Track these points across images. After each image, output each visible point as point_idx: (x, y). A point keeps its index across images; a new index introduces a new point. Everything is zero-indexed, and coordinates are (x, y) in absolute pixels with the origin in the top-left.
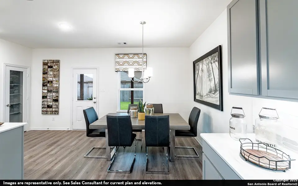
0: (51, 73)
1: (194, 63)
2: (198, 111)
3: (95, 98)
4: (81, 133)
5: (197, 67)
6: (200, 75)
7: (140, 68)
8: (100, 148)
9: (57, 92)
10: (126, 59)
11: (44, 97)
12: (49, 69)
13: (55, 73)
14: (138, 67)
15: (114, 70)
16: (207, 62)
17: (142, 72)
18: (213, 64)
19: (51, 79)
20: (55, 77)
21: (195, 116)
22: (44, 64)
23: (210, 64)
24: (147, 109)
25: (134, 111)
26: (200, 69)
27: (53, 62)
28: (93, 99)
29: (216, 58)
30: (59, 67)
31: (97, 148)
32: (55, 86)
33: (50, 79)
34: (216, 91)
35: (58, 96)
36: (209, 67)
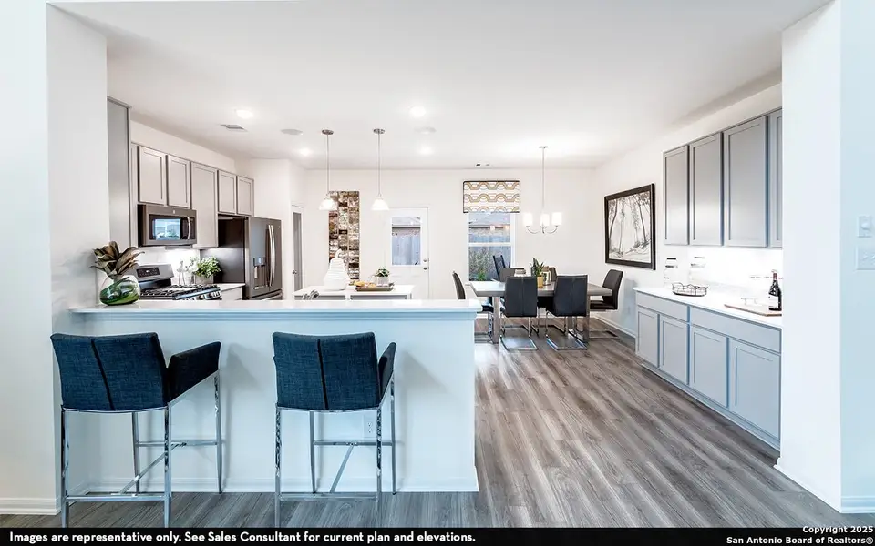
0: (345, 215)
1: (607, 200)
2: (619, 274)
3: (425, 261)
5: (611, 206)
6: (620, 221)
7: (509, 207)
9: (358, 249)
10: (483, 190)
12: (341, 208)
13: (353, 215)
14: (505, 204)
15: (461, 210)
16: (632, 202)
18: (642, 207)
19: (346, 226)
20: (351, 223)
21: (616, 281)
23: (637, 206)
26: (619, 211)
27: (348, 196)
28: (422, 262)
29: (647, 199)
30: (358, 204)
32: (353, 239)
33: (343, 226)
34: (645, 244)
35: (358, 258)
36: (635, 210)
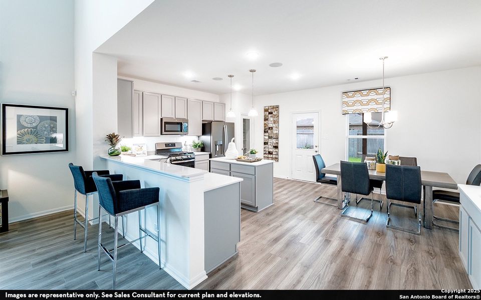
0: (272, 119)
3: (316, 147)
4: (301, 184)
7: (380, 108)
8: (328, 198)
9: (277, 138)
10: (358, 97)
11: (265, 143)
12: (270, 115)
13: (275, 119)
14: (376, 106)
15: (340, 112)
17: (383, 113)
19: (272, 125)
20: (274, 123)
22: (266, 110)
24: (390, 161)
25: (371, 161)
27: (273, 108)
28: (314, 147)
30: (278, 113)
31: (324, 198)
32: (275, 132)
33: (270, 125)
35: (278, 143)
